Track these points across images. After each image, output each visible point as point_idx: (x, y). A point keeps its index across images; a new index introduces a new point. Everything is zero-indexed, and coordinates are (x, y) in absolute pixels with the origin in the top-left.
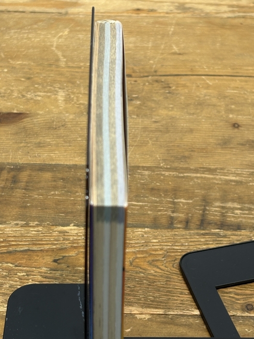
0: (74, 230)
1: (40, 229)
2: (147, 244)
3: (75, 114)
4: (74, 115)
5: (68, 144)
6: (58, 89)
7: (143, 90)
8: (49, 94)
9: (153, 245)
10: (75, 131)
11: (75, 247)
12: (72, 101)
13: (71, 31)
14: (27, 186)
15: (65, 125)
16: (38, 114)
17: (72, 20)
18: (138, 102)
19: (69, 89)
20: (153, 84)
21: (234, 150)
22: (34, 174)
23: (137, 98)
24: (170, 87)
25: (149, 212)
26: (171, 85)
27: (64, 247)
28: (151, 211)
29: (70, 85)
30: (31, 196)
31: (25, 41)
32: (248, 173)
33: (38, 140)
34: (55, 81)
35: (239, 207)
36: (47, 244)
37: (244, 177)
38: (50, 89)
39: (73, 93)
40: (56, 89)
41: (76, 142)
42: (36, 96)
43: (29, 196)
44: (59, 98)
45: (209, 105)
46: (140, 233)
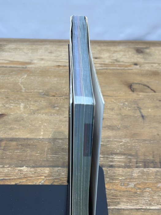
0: (26, 169)
1: (9, 169)
2: (59, 175)
3: (28, 114)
7: (60, 102)
8: (16, 105)
9: (62, 176)
11: (26, 177)
13: (28, 76)
14: (4, 148)
16: (11, 114)
17: (28, 70)
18: (58, 108)
20: (65, 100)
22: (8, 142)
23: (57, 106)
25: (61, 160)
27: (20, 177)
28: (62, 159)
29: (26, 100)
30: (6, 153)
31: (6, 80)
33: (10, 127)
34: (19, 99)
35: (102, 156)
36: (13, 176)
37: (105, 143)
38: (17, 103)
39: (28, 104)
40: (20, 102)
42: (10, 106)
43: (5, 153)
44: (21, 106)
46: (56, 170)
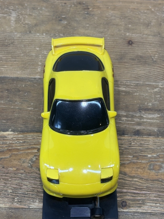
4: (20, 34)
5: (14, 59)
6: (11, 11)
10: (20, 48)
12: (21, 22)
15: (13, 42)
19: (19, 11)
21: (127, 64)
24: (89, 9)
26: (89, 7)
32: (135, 85)
41: (20, 57)
45: (114, 25)
